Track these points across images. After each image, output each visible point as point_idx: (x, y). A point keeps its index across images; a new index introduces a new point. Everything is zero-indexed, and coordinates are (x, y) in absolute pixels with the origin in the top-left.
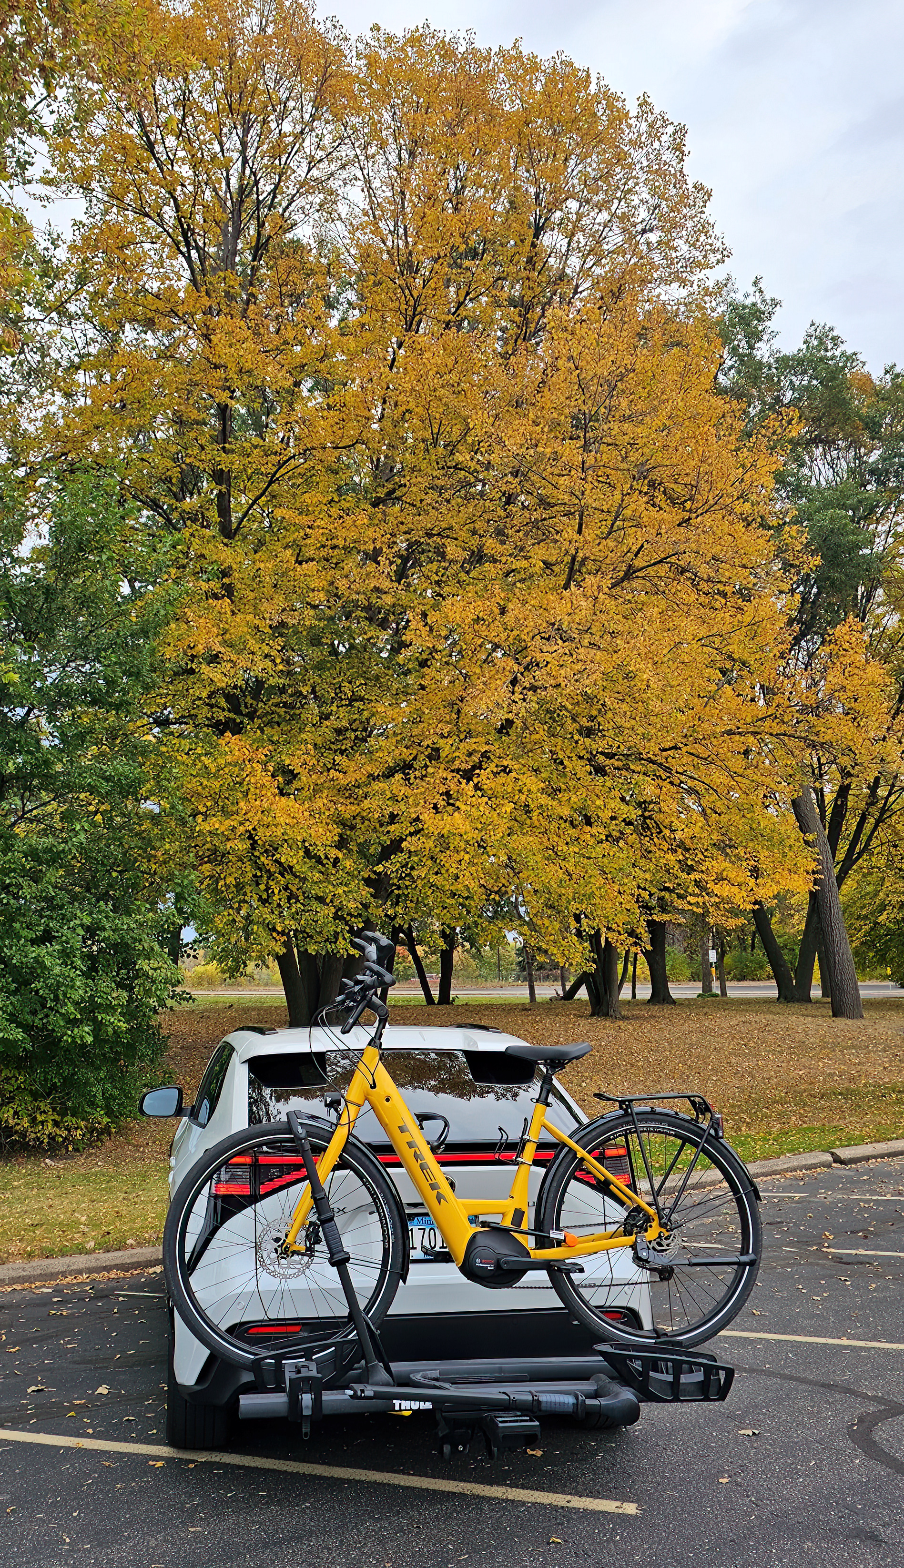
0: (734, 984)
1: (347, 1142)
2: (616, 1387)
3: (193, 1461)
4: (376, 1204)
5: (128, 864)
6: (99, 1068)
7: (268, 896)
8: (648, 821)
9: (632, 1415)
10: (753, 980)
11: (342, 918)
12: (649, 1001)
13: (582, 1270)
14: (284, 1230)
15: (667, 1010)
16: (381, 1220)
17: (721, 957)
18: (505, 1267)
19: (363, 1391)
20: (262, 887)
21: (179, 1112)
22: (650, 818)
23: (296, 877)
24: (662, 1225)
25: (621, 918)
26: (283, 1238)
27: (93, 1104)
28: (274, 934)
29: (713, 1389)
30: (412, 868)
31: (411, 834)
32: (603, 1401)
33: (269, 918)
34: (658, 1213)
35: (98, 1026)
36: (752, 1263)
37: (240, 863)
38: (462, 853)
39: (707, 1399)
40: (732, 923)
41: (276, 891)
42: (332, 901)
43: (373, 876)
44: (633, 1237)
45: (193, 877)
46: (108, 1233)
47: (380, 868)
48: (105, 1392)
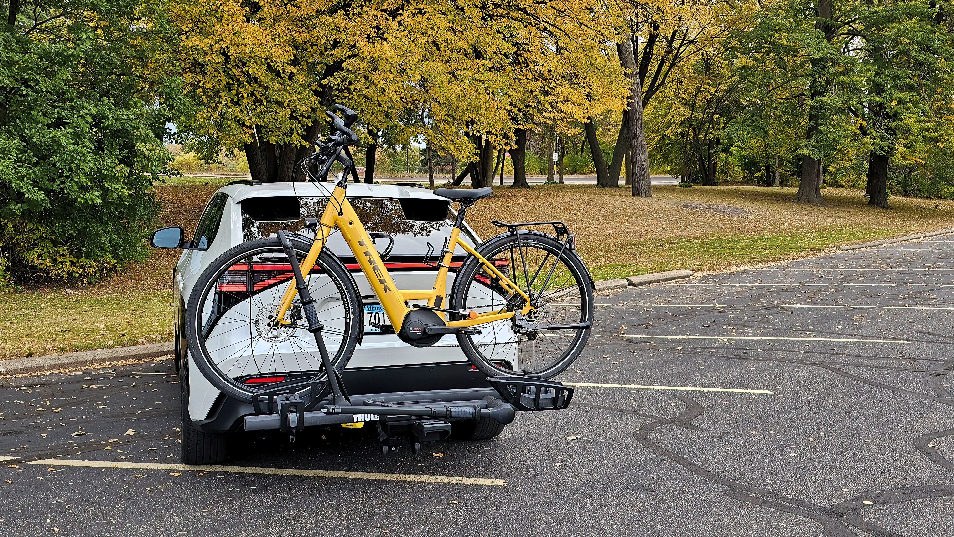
0: (569, 176)
1: (321, 252)
2: (500, 402)
3: (202, 472)
4: (341, 293)
5: (126, 70)
6: (107, 224)
7: (239, 100)
8: (519, 58)
9: (509, 418)
10: (581, 174)
11: (296, 118)
12: (512, 186)
13: (480, 333)
14: (275, 311)
15: (524, 191)
16: (344, 304)
17: (561, 158)
18: (429, 332)
19: (333, 409)
20: (234, 92)
21: (182, 245)
22: (520, 55)
23: (260, 85)
24: (531, 305)
25: (499, 125)
26: (275, 316)
27: (102, 249)
28: (244, 128)
29: (560, 402)
30: (350, 83)
31: (349, 57)
32: (492, 410)
33: (240, 116)
34: (530, 297)
35: (105, 192)
36: (587, 327)
37: (216, 73)
38: (388, 73)
39: (556, 408)
40: (572, 132)
41: (245, 96)
42: (288, 105)
43: (319, 89)
44: (513, 313)
45: (179, 81)
46: (123, 335)
47: (325, 82)
48: (132, 434)
